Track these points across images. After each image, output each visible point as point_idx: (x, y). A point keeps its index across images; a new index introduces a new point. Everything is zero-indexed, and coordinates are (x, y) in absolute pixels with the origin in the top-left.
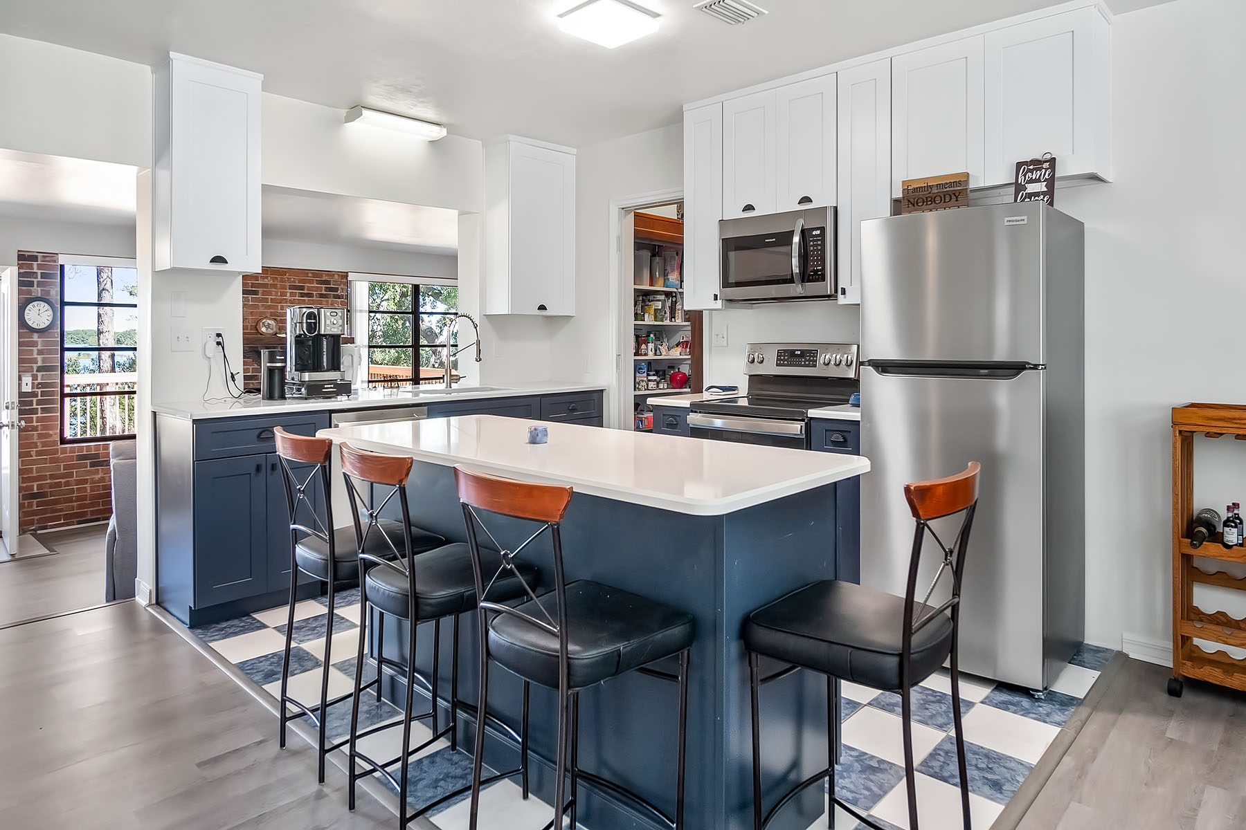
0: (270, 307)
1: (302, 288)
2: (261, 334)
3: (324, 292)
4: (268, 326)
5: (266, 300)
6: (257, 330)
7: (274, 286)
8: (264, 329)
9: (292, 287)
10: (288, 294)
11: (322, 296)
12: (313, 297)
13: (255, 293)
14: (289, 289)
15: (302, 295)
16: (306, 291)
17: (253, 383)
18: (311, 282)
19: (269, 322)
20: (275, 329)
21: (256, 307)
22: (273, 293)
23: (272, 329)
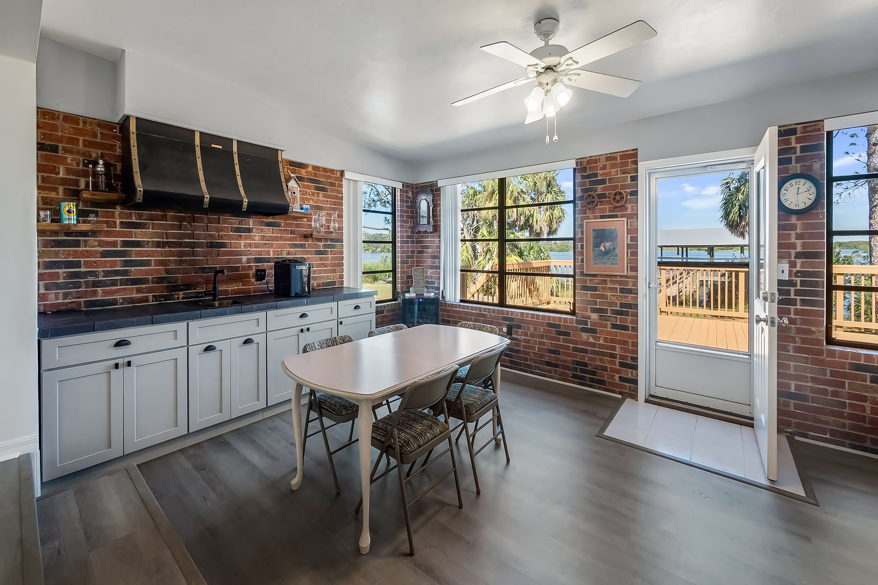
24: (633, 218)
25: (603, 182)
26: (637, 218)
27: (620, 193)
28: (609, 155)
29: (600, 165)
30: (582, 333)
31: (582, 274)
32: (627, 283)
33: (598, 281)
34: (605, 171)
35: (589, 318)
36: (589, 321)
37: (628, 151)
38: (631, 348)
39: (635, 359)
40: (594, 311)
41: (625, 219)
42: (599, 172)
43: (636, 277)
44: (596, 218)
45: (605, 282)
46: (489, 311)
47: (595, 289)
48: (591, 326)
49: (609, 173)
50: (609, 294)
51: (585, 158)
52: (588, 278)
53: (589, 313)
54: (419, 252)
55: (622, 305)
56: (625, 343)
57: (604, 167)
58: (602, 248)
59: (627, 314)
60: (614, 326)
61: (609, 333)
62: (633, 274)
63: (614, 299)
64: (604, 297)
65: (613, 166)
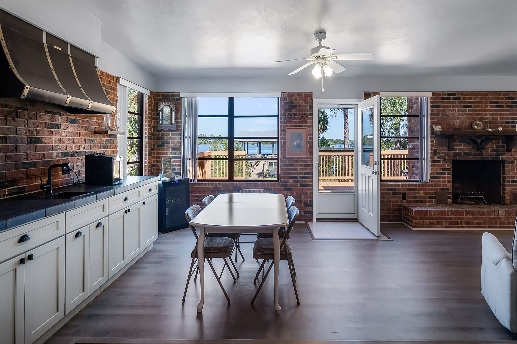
0: (478, 114)
1: (497, 103)
2: (474, 129)
3: (510, 104)
4: (478, 125)
5: (476, 110)
6: (472, 127)
7: (481, 102)
8: (476, 127)
9: (491, 103)
10: (489, 107)
11: (509, 107)
12: (504, 107)
13: (470, 106)
14: (490, 104)
15: (497, 107)
16: (499, 104)
17: (469, 157)
18: (502, 99)
19: (478, 122)
20: (482, 127)
21: (471, 114)
22: (480, 106)
23: (480, 127)
24: (310, 128)
25: (295, 107)
26: (312, 128)
27: (305, 114)
28: (298, 93)
29: (294, 97)
30: (284, 191)
31: (285, 158)
32: (307, 162)
33: (293, 161)
34: (296, 101)
35: (288, 182)
36: (288, 184)
37: (308, 92)
38: (309, 195)
39: (312, 201)
40: (291, 178)
41: (307, 128)
42: (293, 101)
43: (312, 158)
44: (291, 126)
45: (297, 161)
46: (223, 185)
47: (291, 166)
48: (289, 186)
49: (299, 103)
50: (299, 168)
51: (286, 92)
52: (287, 160)
53: (288, 180)
54: (159, 146)
55: (305, 173)
56: (306, 193)
57: (296, 99)
58: (295, 143)
59: (307, 178)
60: (301, 185)
61: (299, 189)
62: (311, 156)
63: (301, 171)
64: (296, 170)
65: (301, 99)
